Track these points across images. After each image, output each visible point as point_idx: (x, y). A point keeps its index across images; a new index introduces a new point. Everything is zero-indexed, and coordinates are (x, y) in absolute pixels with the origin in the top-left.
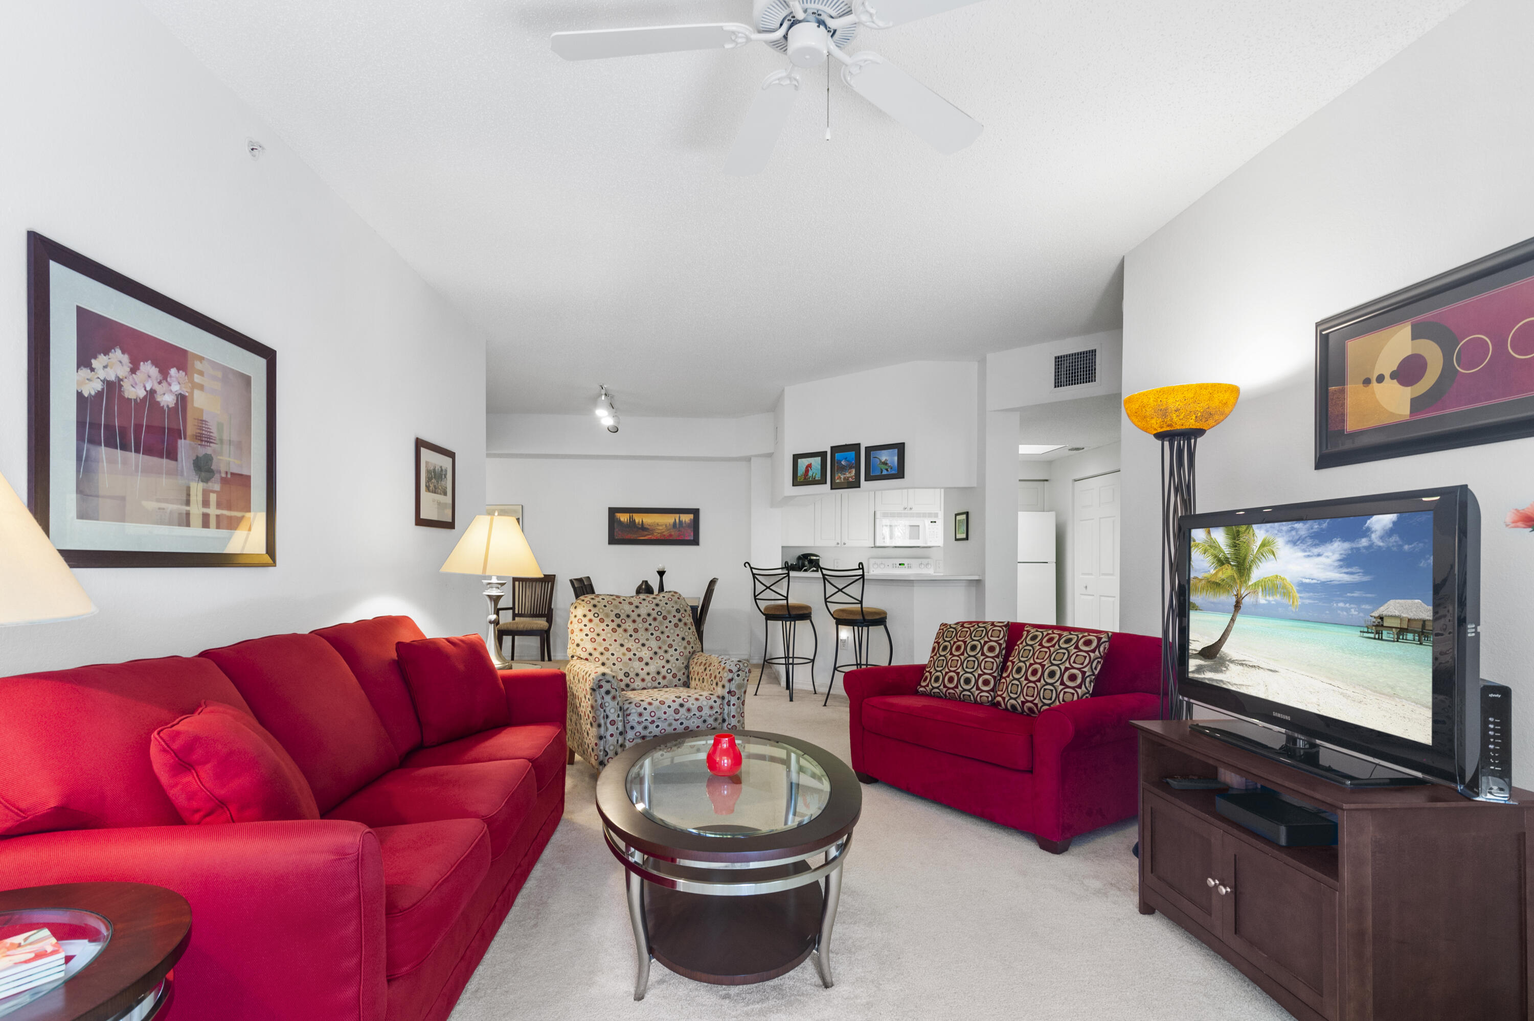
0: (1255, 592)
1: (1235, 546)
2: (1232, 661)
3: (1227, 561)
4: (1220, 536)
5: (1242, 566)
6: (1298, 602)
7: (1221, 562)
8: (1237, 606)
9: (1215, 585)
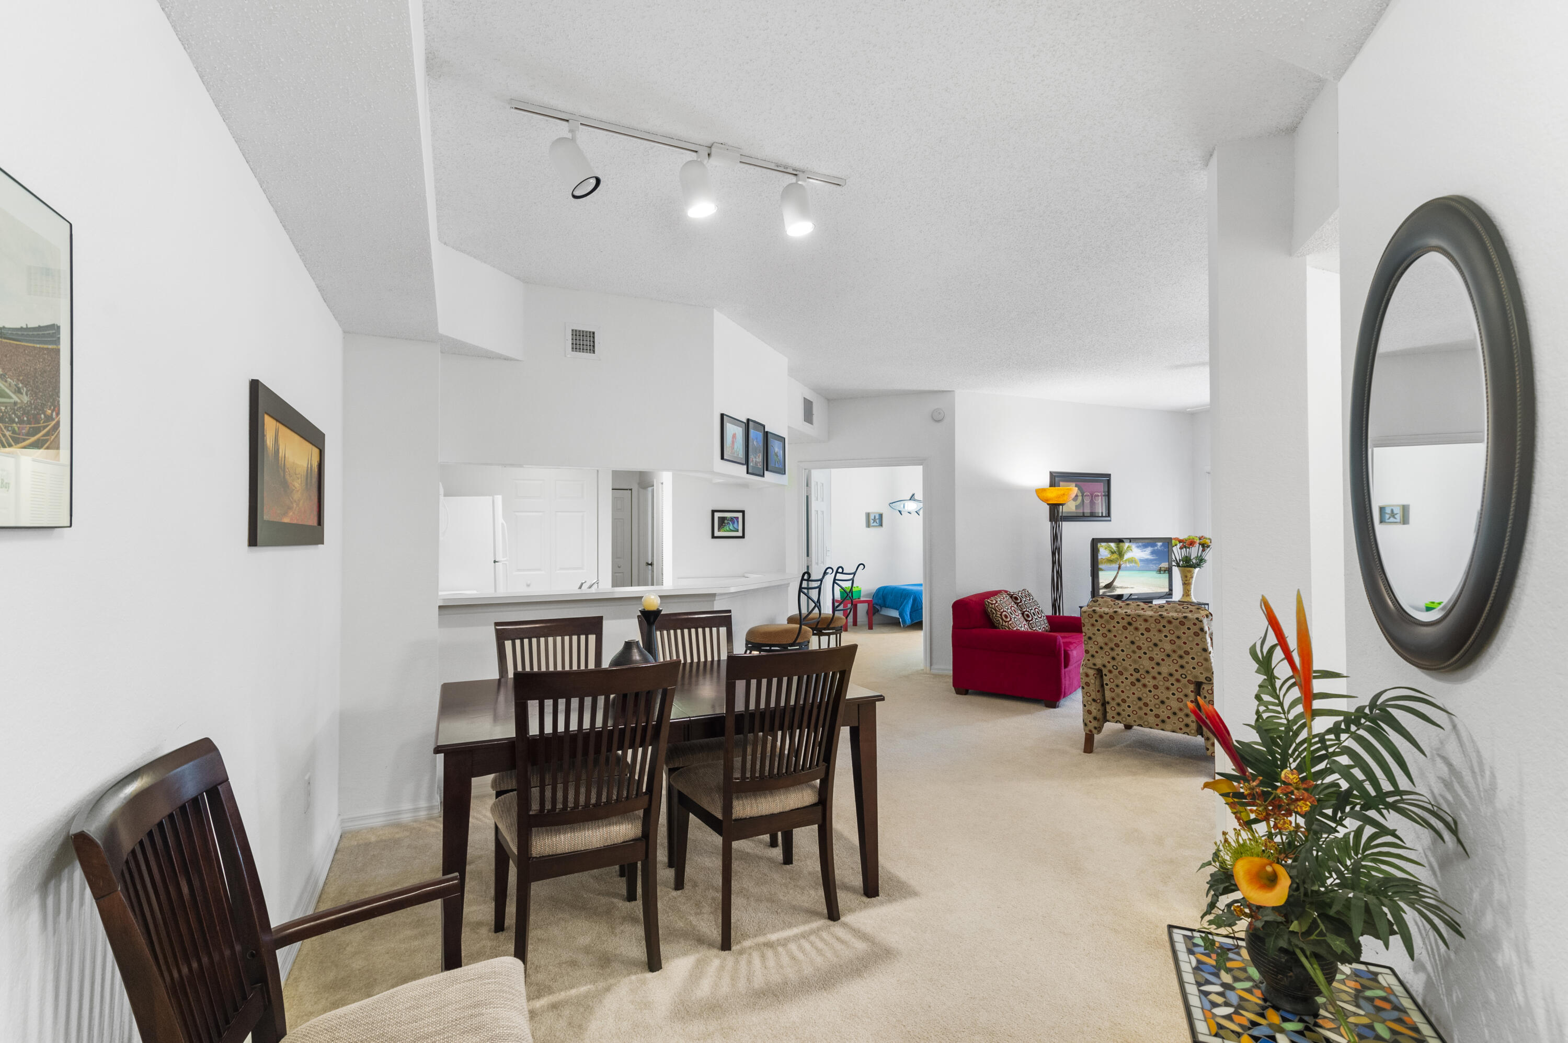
0: (1126, 563)
1: (1118, 547)
2: (1118, 588)
3: (1115, 552)
4: (1113, 545)
5: (1121, 554)
6: (1139, 565)
7: (1113, 553)
8: (1119, 568)
9: (1110, 561)
